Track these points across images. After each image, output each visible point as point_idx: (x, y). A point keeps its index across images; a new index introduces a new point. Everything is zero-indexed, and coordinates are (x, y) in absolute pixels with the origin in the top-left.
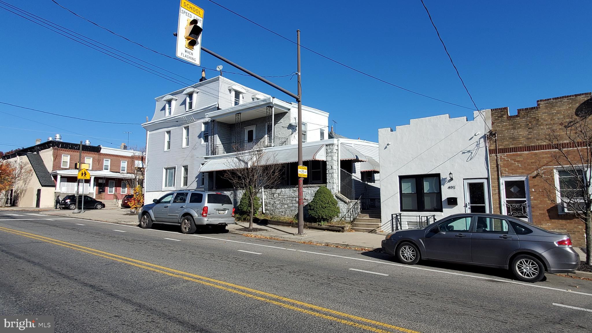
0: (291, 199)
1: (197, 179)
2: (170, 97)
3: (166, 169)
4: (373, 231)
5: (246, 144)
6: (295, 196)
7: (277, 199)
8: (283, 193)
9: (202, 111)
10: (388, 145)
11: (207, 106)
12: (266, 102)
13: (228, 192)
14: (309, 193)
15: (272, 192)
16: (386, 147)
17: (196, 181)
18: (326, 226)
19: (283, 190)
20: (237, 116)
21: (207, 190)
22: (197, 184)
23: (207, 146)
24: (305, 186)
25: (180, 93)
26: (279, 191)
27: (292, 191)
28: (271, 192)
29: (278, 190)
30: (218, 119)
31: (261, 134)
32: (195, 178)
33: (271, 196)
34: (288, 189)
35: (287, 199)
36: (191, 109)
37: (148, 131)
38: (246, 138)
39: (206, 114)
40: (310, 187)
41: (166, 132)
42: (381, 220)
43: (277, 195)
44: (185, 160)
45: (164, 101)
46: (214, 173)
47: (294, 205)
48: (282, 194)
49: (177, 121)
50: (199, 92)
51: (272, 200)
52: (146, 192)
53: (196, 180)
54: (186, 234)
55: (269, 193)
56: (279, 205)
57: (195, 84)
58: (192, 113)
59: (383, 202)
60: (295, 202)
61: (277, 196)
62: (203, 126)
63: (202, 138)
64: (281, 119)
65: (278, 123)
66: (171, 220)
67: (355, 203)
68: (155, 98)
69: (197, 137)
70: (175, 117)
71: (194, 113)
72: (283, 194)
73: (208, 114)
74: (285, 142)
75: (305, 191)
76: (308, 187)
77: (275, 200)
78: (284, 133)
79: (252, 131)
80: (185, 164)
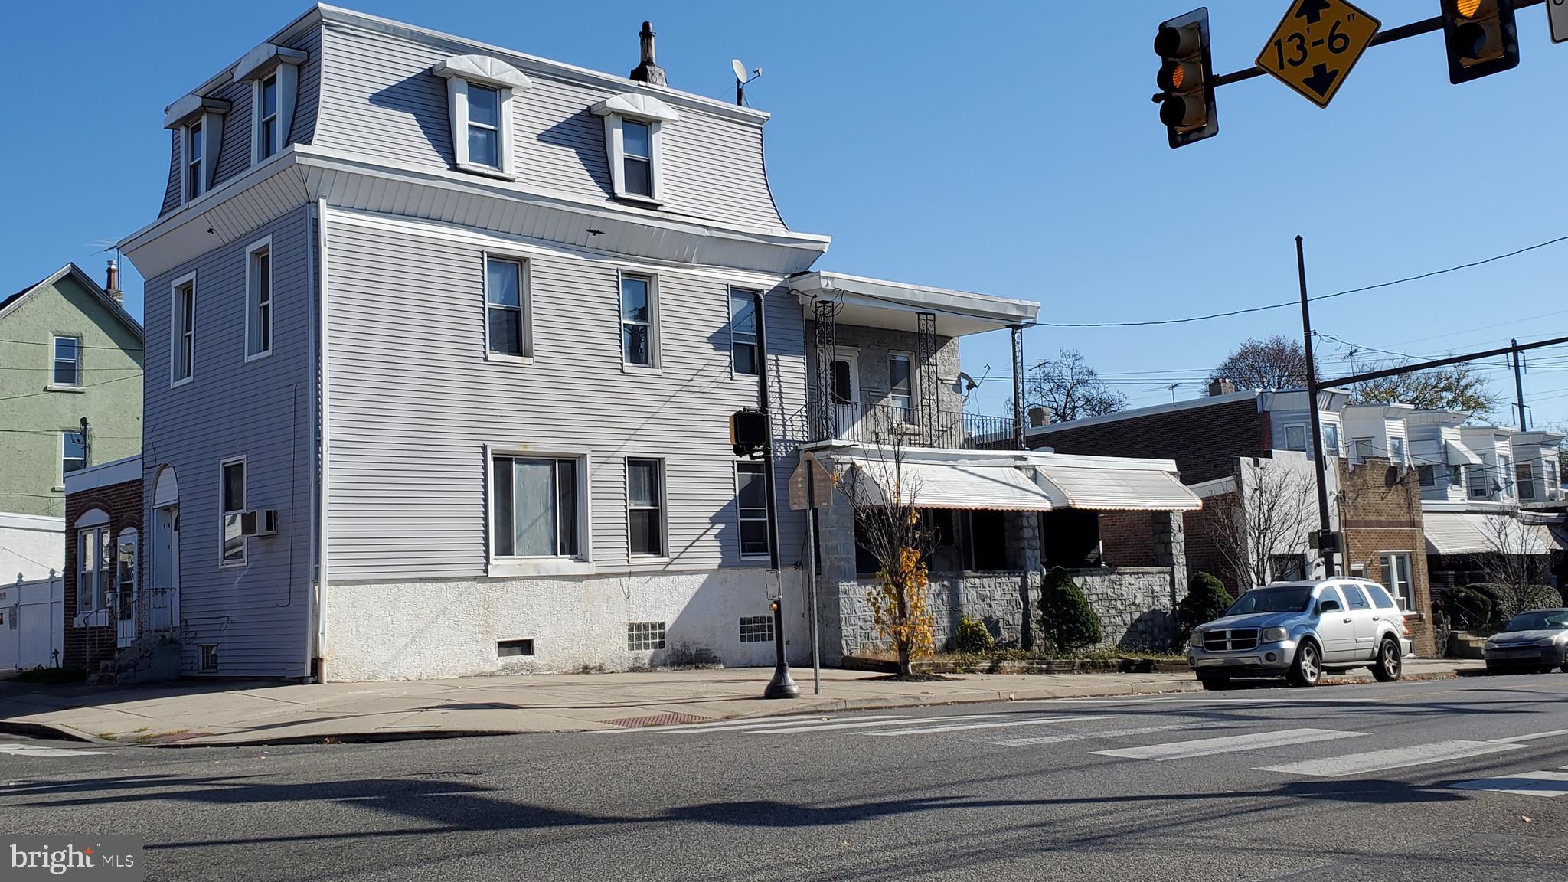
0: (1106, 604)
1: (721, 526)
3: (497, 459)
6: (1114, 595)
17: (716, 536)
22: (719, 548)
27: (1106, 583)
32: (707, 520)
35: (1097, 604)
36: (647, 199)
41: (483, 251)
53: (716, 532)
58: (707, 233)
62: (729, 298)
63: (731, 352)
69: (703, 337)
71: (715, 234)
78: (945, 399)
79: (845, 365)
80: (645, 450)
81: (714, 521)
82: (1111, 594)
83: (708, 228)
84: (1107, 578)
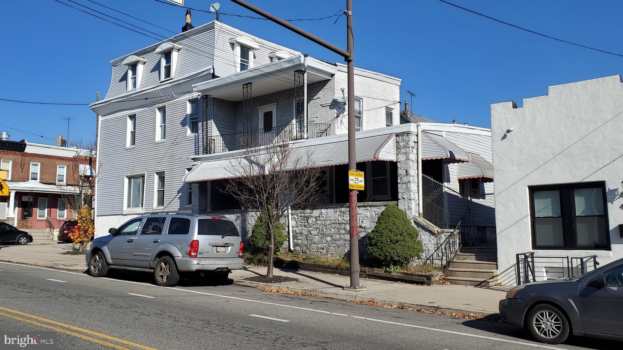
0: (338, 226)
1: (180, 194)
2: (134, 58)
3: (129, 178)
4: (483, 284)
5: (262, 136)
6: (344, 221)
7: (314, 226)
8: (324, 216)
9: (187, 81)
10: (508, 131)
11: (195, 73)
12: (294, 63)
13: (232, 215)
14: (368, 216)
15: (306, 215)
16: (505, 137)
17: (179, 198)
18: (399, 274)
19: (323, 211)
20: (246, 88)
21: (198, 212)
22: (179, 203)
23: (196, 139)
24: (360, 205)
25: (151, 52)
26: (316, 213)
27: (338, 213)
28: (303, 215)
29: (315, 211)
30: (214, 94)
31: (286, 118)
32: (177, 192)
33: (303, 222)
34: (332, 211)
35: (330, 226)
36: (169, 78)
37: (100, 116)
38: (261, 125)
39: (193, 86)
40: (370, 206)
41: (128, 116)
42: (497, 265)
43: (314, 220)
44: (160, 163)
45: (125, 65)
46: (209, 185)
47: (343, 236)
48: (321, 218)
49: (146, 99)
50: (181, 49)
51: (305, 228)
52: (97, 216)
53: (179, 196)
54: (162, 287)
55: (301, 216)
56: (316, 237)
57: (175, 36)
58: (170, 85)
59: (501, 232)
60: (343, 231)
61: (314, 222)
62: (189, 105)
63: (187, 127)
64: (319, 92)
65: (314, 98)
66: (138, 263)
67: (449, 234)
68: (110, 61)
69: (179, 124)
70: (143, 91)
71: (173, 84)
72: (323, 218)
73: (196, 86)
74: (326, 130)
75: (361, 212)
76: (365, 206)
77: (311, 229)
78: (324, 115)
79: (271, 113)
80: (160, 169)
81: (178, 192)
82: (342, 220)
83: (170, 83)
84: (338, 210)
